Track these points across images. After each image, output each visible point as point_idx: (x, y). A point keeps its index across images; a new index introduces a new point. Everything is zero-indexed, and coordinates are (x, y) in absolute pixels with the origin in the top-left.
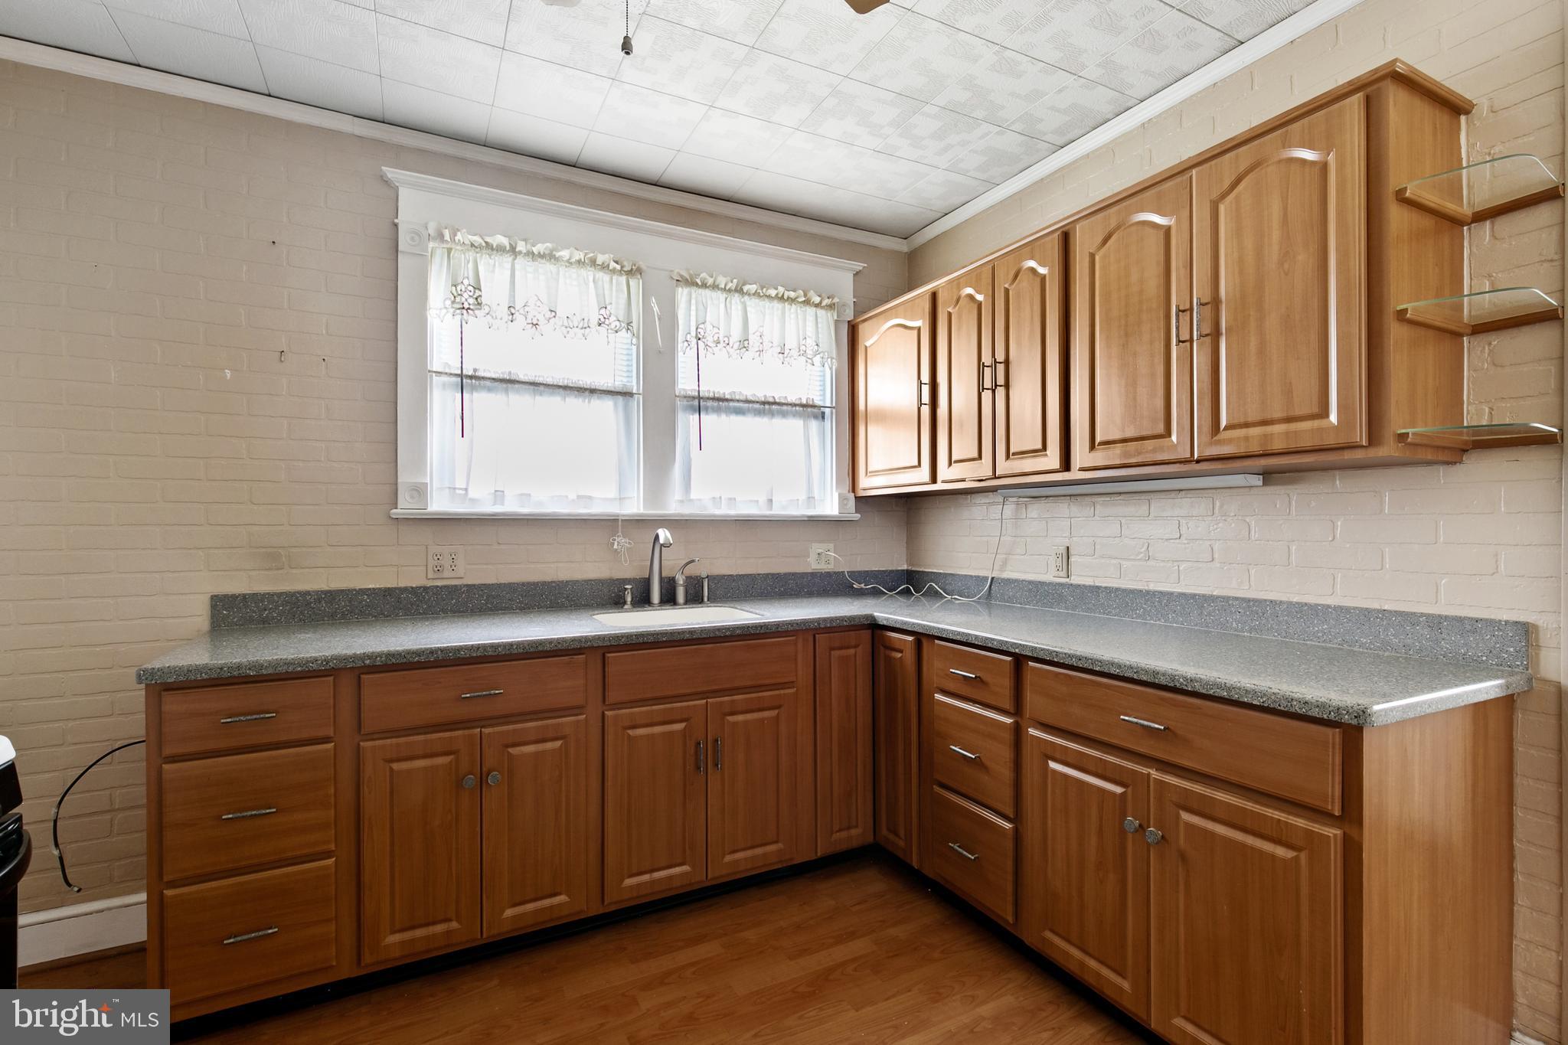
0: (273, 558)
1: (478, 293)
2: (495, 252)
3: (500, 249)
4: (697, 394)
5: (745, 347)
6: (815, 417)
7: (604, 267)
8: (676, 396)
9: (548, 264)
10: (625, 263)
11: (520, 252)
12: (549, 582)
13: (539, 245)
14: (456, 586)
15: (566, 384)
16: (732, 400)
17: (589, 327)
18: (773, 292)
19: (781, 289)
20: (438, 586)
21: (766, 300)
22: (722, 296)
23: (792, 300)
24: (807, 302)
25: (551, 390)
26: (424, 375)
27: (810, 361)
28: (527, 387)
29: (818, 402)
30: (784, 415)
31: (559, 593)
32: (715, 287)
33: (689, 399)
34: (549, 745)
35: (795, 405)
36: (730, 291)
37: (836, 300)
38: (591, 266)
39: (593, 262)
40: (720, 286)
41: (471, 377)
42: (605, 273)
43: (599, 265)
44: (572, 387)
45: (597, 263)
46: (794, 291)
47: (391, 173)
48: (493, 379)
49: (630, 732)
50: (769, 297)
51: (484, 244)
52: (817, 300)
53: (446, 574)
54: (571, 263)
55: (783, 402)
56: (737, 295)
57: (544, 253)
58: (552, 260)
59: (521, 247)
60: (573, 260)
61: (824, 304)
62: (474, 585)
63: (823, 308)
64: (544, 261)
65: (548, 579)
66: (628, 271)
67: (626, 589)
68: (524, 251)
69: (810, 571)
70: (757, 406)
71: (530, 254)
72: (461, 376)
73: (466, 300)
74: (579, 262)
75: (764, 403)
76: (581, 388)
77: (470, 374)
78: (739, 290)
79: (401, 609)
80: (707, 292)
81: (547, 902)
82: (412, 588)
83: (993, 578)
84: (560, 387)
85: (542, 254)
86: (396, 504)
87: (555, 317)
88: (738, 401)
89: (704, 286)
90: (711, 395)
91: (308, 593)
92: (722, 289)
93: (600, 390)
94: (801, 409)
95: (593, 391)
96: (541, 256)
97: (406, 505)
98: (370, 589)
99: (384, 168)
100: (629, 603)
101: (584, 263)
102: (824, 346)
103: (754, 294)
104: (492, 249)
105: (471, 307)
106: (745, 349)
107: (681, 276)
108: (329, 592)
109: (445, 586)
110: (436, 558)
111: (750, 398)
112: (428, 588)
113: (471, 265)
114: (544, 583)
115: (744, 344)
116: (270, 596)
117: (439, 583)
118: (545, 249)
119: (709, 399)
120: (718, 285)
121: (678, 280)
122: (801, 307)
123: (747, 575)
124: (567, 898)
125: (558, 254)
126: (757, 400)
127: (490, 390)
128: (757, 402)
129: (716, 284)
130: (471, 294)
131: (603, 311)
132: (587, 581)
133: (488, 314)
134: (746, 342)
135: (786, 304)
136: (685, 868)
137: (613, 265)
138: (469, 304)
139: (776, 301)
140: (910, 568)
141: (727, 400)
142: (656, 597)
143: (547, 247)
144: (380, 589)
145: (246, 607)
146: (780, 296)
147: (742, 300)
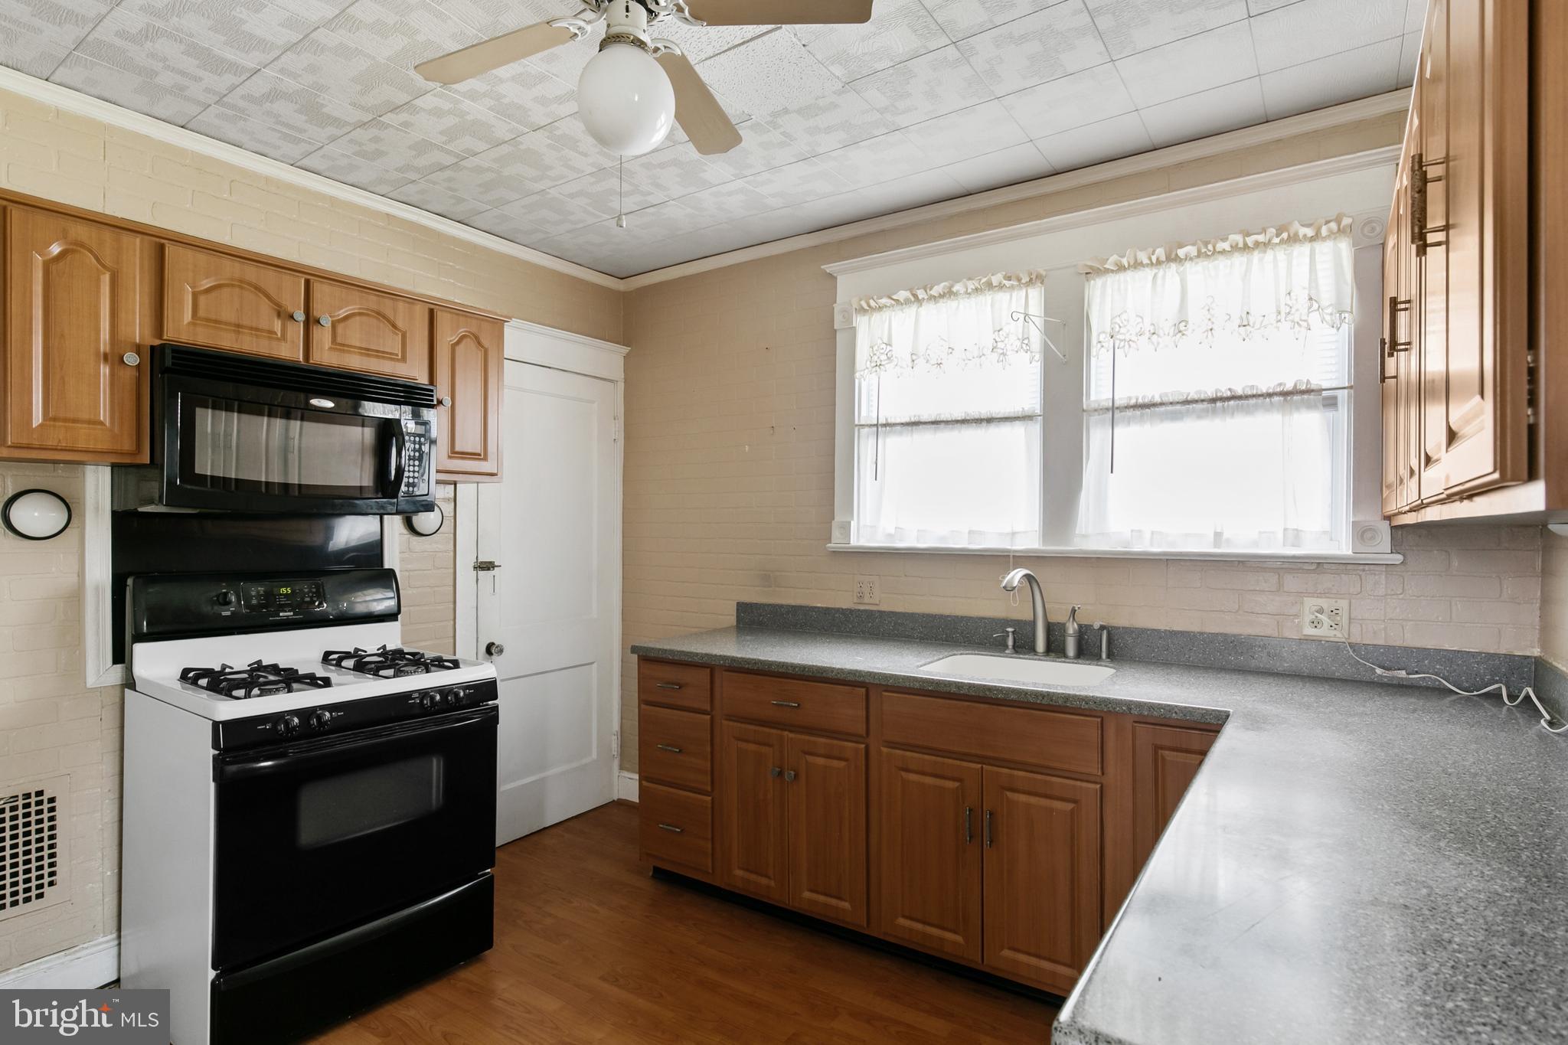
0: (767, 579)
1: (889, 348)
2: (904, 306)
3: (907, 302)
4: (1111, 404)
5: (1180, 332)
6: (1310, 406)
7: (1001, 287)
8: (1083, 410)
9: (949, 302)
10: (1021, 275)
11: (923, 299)
12: (945, 616)
13: (936, 287)
14: (872, 611)
15: (963, 418)
16: (1162, 404)
17: (983, 355)
18: (1226, 246)
19: (1237, 238)
20: (859, 610)
21: (1221, 258)
22: (1148, 273)
23: (1266, 245)
24: (1294, 239)
25: (951, 426)
26: (852, 426)
27: (1304, 324)
28: (929, 426)
29: (1316, 382)
30: (1248, 411)
31: (954, 628)
32: (1137, 265)
33: (1101, 412)
35: (1270, 395)
36: (1159, 262)
37: (1346, 221)
38: (989, 290)
39: (990, 286)
40: (1144, 263)
41: (885, 425)
42: (1005, 292)
43: (996, 286)
44: (969, 420)
45: (994, 285)
46: (1264, 231)
47: (829, 268)
48: (902, 424)
49: (903, 774)
50: (1223, 252)
51: (893, 302)
52: (1309, 232)
53: (866, 600)
54: (969, 294)
55: (1249, 393)
56: (1173, 266)
57: (944, 293)
58: (952, 297)
59: (921, 294)
60: (969, 290)
61: (1324, 231)
62: (885, 612)
63: (1324, 239)
64: (945, 300)
65: (947, 612)
66: (1027, 282)
67: (1008, 632)
68: (926, 297)
69: (1298, 639)
70: (1205, 405)
71: (933, 298)
72: (876, 425)
73: (879, 358)
74: (977, 289)
75: (1213, 400)
76: (977, 420)
77: (884, 422)
78: (1172, 258)
79: (834, 626)
80: (1121, 276)
81: (834, 902)
82: (842, 609)
84: (957, 422)
85: (942, 293)
86: (830, 538)
87: (951, 353)
88: (1171, 403)
89: (1121, 268)
90: (1133, 402)
91: (782, 606)
92: (1148, 265)
93: (997, 419)
94: (1282, 398)
95: (989, 420)
96: (942, 296)
97: (836, 542)
98: (816, 607)
99: (822, 267)
100: (1010, 647)
101: (981, 289)
102: (1327, 296)
103: (1198, 256)
104: (902, 304)
105: (883, 363)
106: (1180, 334)
107: (1091, 267)
108: (793, 606)
109: (864, 610)
110: (859, 586)
111: (1193, 396)
112: (853, 611)
113: (887, 325)
114: (941, 617)
115: (1180, 327)
116: (764, 605)
117: (862, 607)
118: (944, 288)
119: (1127, 407)
120: (1142, 262)
121: (1087, 273)
122: (1285, 250)
124: (849, 906)
125: (954, 289)
126: (1202, 397)
127: (901, 433)
128: (1203, 401)
129: (1139, 261)
130: (882, 351)
131: (996, 336)
132: (981, 619)
133: (896, 365)
134: (1183, 324)
135: (1256, 253)
136: (959, 939)
137: (1007, 283)
138: (881, 361)
139: (1236, 254)
140: (1542, 655)
141: (1154, 405)
142: (1041, 645)
143: (945, 286)
144: (822, 608)
145: (752, 612)
146: (1240, 246)
147: (1182, 269)
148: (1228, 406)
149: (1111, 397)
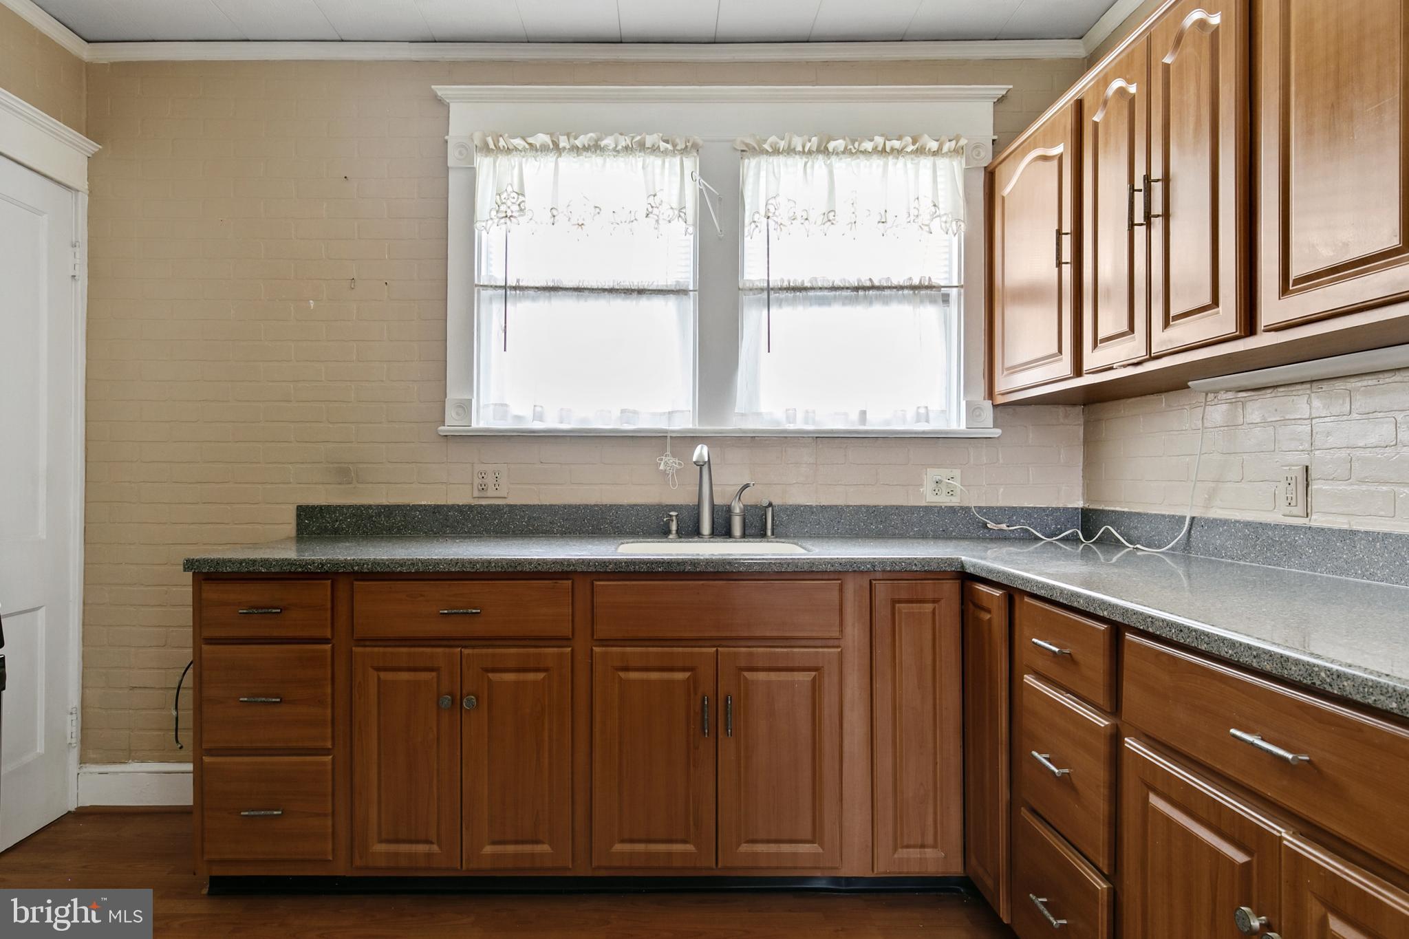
0: (344, 474)
1: (521, 198)
2: (539, 153)
3: (544, 149)
4: (766, 285)
5: (829, 221)
6: (933, 301)
7: (655, 150)
8: (739, 289)
9: (594, 156)
10: (678, 141)
11: (564, 148)
12: (591, 506)
13: (582, 136)
14: (499, 505)
15: (611, 287)
16: (812, 288)
17: (636, 219)
18: (868, 146)
19: (879, 140)
20: (481, 505)
21: (862, 157)
22: (799, 161)
23: (898, 152)
24: (920, 151)
25: (596, 294)
26: (471, 287)
27: (926, 228)
28: (570, 293)
29: (936, 281)
30: (886, 301)
31: (602, 518)
32: (790, 151)
33: (756, 292)
34: (531, 676)
35: (902, 288)
36: (810, 152)
37: (963, 142)
38: (640, 151)
39: (642, 146)
40: (797, 150)
41: (515, 288)
42: (656, 156)
43: (648, 148)
44: (618, 290)
45: (647, 146)
46: (900, 138)
47: (441, 90)
48: (537, 288)
49: (622, 674)
50: (865, 152)
51: (527, 146)
52: (934, 145)
53: (490, 493)
54: (618, 152)
55: (885, 285)
56: (821, 157)
57: (589, 145)
58: (598, 151)
59: (563, 142)
60: (619, 147)
61: (945, 149)
62: (516, 506)
63: (943, 155)
64: (589, 154)
65: (592, 501)
66: (682, 149)
67: (671, 516)
68: (568, 147)
69: (923, 504)
70: (848, 293)
71: (575, 149)
72: (505, 287)
73: (509, 207)
74: (626, 148)
75: (856, 289)
76: (628, 290)
77: (514, 285)
78: (823, 150)
79: (448, 526)
80: (775, 160)
81: (527, 848)
82: (458, 505)
83: (1193, 519)
84: (604, 290)
85: (587, 146)
86: (444, 422)
87: (599, 213)
88: (821, 288)
89: (776, 152)
90: (785, 284)
91: (370, 507)
92: (800, 152)
93: (649, 290)
94: (911, 292)
95: (641, 292)
96: (586, 149)
97: (453, 422)
98: (421, 505)
99: (433, 87)
100: (674, 532)
101: (632, 149)
102: (945, 205)
103: (844, 153)
104: (537, 150)
105: (514, 214)
106: (829, 223)
107: (747, 145)
108: (387, 506)
109: (488, 505)
110: (481, 477)
111: (838, 283)
112: (473, 507)
113: (516, 171)
114: (586, 506)
115: (829, 217)
116: (339, 508)
117: (484, 502)
118: (590, 140)
119: (781, 289)
120: (794, 149)
121: (743, 151)
122: (912, 159)
123: (831, 507)
124: (550, 849)
125: (603, 143)
126: (847, 285)
127: (534, 299)
128: (848, 288)
129: (792, 147)
130: (514, 201)
131: (651, 200)
132: (633, 506)
133: (531, 219)
134: (832, 214)
135: (890, 158)
136: (690, 848)
137: (663, 145)
138: (512, 212)
139: (875, 157)
140: (1086, 506)
141: (806, 289)
142: (706, 528)
143: (591, 137)
144: (430, 506)
145: (323, 517)
146: (880, 148)
147: (829, 162)
148: (868, 294)
149: (767, 278)
